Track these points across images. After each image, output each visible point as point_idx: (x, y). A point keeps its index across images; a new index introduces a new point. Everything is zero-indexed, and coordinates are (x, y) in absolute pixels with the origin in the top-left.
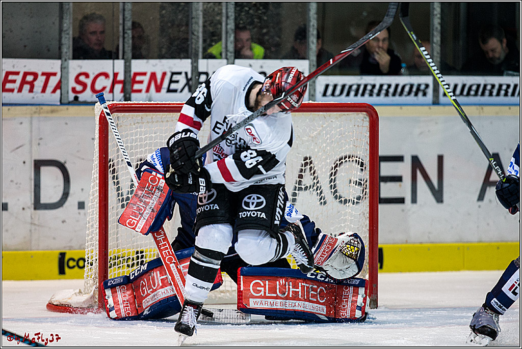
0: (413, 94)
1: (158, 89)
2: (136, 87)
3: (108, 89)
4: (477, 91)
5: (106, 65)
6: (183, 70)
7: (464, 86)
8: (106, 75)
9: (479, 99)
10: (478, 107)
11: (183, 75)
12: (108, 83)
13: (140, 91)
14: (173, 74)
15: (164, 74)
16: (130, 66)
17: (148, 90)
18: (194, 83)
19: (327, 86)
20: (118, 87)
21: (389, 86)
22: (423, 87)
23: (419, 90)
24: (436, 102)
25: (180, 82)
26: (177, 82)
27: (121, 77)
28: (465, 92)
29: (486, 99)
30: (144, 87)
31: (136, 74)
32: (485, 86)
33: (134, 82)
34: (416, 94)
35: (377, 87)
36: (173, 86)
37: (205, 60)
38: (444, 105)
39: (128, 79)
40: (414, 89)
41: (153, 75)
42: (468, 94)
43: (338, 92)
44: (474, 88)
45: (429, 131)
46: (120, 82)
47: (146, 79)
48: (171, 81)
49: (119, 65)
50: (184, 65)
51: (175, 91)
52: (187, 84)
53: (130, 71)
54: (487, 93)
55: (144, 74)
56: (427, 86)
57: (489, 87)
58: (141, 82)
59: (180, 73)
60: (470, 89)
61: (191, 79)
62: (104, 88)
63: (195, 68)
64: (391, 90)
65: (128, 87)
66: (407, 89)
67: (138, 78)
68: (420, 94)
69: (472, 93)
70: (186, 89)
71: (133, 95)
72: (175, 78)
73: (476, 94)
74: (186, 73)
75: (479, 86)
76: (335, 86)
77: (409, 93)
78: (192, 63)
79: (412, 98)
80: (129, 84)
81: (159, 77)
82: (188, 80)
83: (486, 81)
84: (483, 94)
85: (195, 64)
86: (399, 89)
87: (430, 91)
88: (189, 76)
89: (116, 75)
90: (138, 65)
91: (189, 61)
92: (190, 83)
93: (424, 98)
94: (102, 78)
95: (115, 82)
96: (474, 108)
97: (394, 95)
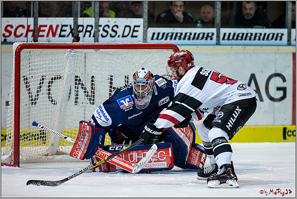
0: (205, 39)
1: (54, 35)
2: (41, 33)
3: (24, 35)
4: (242, 37)
5: (23, 21)
6: (69, 24)
7: (234, 34)
8: (23, 27)
9: (243, 42)
10: (243, 46)
11: (69, 26)
12: (24, 31)
13: (43, 36)
14: (63, 26)
15: (57, 26)
16: (37, 21)
17: (48, 36)
18: (75, 31)
19: (154, 34)
20: (30, 34)
21: (191, 34)
22: (210, 35)
23: (208, 37)
24: (218, 44)
25: (67, 31)
26: (65, 31)
27: (32, 28)
28: (235, 38)
29: (248, 42)
30: (45, 34)
31: (41, 26)
32: (247, 34)
33: (40, 30)
34: (206, 39)
35: (184, 34)
36: (63, 33)
37: (82, 18)
38: (223, 45)
39: (36, 29)
40: (205, 36)
41: (51, 27)
42: (237, 39)
43: (160, 37)
44: (240, 35)
45: (214, 61)
46: (31, 31)
47: (47, 29)
48: (62, 30)
49: (31, 20)
50: (69, 21)
51: (64, 36)
52: (71, 32)
53: (37, 24)
54: (248, 38)
55: (46, 26)
56: (213, 34)
57: (249, 35)
58: (44, 31)
59: (67, 26)
60: (238, 36)
61: (73, 29)
62: (22, 34)
63: (76, 22)
64: (192, 36)
65: (36, 34)
66: (201, 36)
67: (42, 28)
68: (209, 39)
69: (239, 38)
70: (71, 35)
71: (39, 39)
72: (64, 28)
73: (242, 39)
74: (70, 26)
75: (243, 34)
76: (159, 34)
77: (202, 38)
78: (74, 20)
79: (204, 41)
80: (36, 32)
81: (54, 28)
82: (72, 30)
83: (247, 31)
84: (246, 39)
85: (76, 21)
86: (196, 36)
87: (215, 37)
88: (72, 27)
89: (29, 26)
90: (42, 21)
91: (72, 18)
92: (73, 31)
93: (211, 41)
94: (21, 28)
95: (28, 31)
96: (240, 47)
97: (193, 39)
